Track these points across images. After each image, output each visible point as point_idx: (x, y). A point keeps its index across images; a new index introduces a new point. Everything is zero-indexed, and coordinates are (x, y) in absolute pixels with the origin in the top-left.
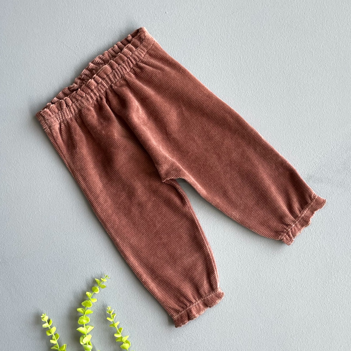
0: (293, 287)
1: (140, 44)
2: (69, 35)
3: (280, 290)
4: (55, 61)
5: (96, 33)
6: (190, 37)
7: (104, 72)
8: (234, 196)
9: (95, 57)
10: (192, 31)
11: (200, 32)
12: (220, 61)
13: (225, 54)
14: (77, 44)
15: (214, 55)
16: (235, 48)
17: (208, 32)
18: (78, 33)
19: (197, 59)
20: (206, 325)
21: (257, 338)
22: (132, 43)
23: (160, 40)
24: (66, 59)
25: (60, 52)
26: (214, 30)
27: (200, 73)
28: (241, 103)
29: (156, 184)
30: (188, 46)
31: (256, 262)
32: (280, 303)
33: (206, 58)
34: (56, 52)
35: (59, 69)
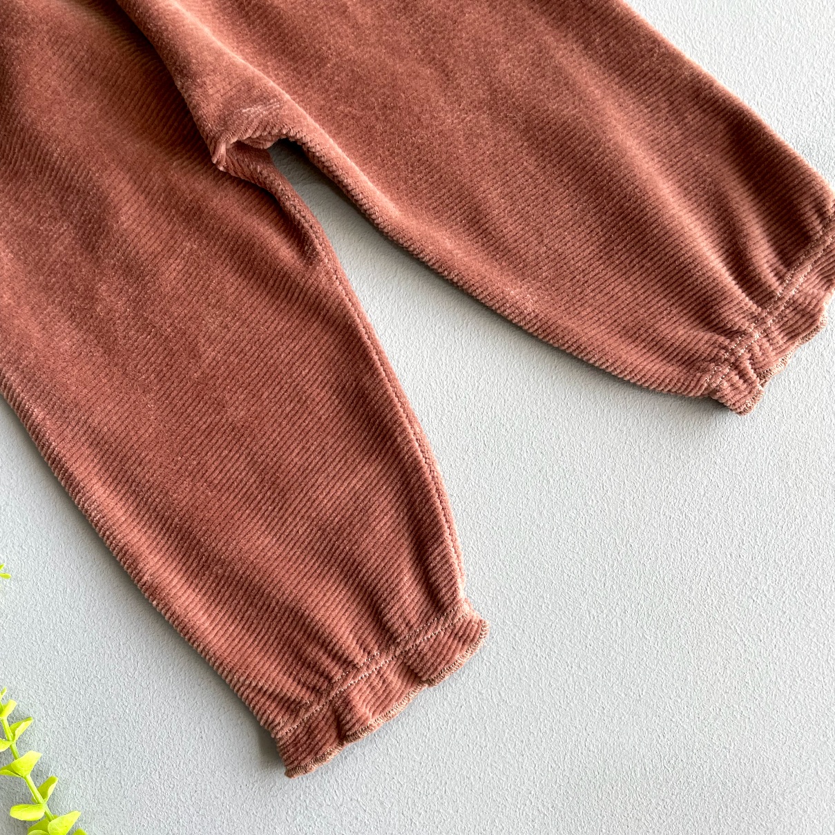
0: (766, 588)
3: (715, 603)
20: (418, 759)
21: (629, 807)
31: (609, 494)
32: (719, 658)
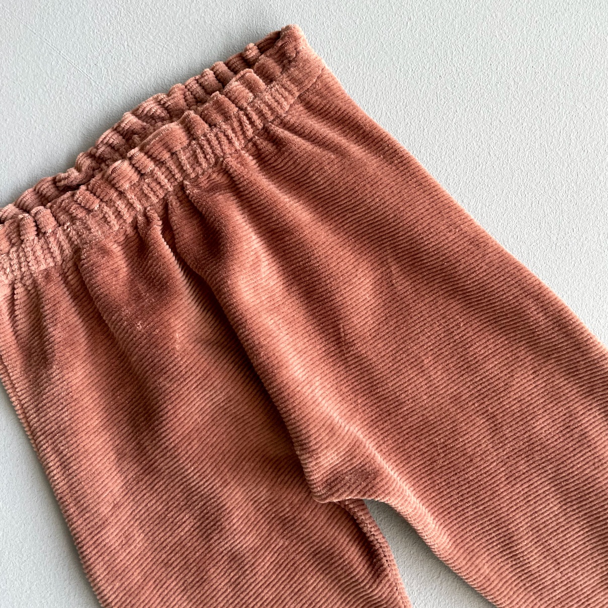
1: (281, 73)
2: (77, 32)
4: (27, 99)
5: (157, 33)
6: (427, 68)
7: (163, 142)
8: (534, 558)
9: (145, 99)
10: (434, 51)
11: (455, 56)
12: (511, 142)
13: (525, 124)
14: (97, 58)
15: (494, 123)
16: (557, 109)
17: (480, 59)
18: (104, 28)
19: (443, 131)
22: (258, 68)
23: (340, 69)
24: (60, 98)
25: (44, 75)
26: (497, 55)
27: (449, 170)
28: (567, 269)
29: (290, 498)
30: (419, 91)
33: (471, 130)
34: (34, 76)
35: (35, 121)
